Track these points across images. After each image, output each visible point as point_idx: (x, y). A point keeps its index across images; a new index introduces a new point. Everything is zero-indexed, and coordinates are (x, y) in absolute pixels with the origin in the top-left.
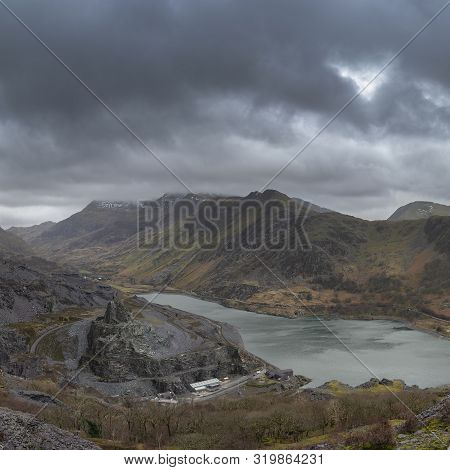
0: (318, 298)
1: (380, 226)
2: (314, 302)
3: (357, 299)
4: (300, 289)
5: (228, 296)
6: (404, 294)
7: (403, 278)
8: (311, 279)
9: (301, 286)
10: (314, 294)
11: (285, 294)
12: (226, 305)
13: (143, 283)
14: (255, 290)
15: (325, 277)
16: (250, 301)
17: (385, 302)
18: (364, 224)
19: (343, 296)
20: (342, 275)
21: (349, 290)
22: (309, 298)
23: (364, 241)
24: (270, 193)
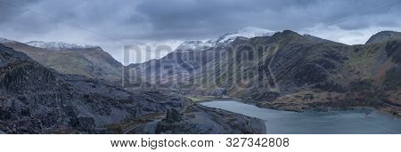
0: (318, 98)
1: (357, 48)
2: (315, 100)
3: (342, 96)
4: (306, 92)
5: (260, 99)
6: (373, 91)
7: (372, 81)
8: (313, 85)
9: (306, 90)
10: (315, 95)
11: (297, 97)
12: (259, 106)
13: (209, 94)
14: (277, 95)
15: (323, 84)
16: (274, 102)
17: (361, 97)
18: (347, 47)
19: (334, 95)
20: (332, 81)
21: (338, 91)
22: (312, 98)
23: (347, 59)
24: (287, 32)
